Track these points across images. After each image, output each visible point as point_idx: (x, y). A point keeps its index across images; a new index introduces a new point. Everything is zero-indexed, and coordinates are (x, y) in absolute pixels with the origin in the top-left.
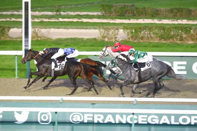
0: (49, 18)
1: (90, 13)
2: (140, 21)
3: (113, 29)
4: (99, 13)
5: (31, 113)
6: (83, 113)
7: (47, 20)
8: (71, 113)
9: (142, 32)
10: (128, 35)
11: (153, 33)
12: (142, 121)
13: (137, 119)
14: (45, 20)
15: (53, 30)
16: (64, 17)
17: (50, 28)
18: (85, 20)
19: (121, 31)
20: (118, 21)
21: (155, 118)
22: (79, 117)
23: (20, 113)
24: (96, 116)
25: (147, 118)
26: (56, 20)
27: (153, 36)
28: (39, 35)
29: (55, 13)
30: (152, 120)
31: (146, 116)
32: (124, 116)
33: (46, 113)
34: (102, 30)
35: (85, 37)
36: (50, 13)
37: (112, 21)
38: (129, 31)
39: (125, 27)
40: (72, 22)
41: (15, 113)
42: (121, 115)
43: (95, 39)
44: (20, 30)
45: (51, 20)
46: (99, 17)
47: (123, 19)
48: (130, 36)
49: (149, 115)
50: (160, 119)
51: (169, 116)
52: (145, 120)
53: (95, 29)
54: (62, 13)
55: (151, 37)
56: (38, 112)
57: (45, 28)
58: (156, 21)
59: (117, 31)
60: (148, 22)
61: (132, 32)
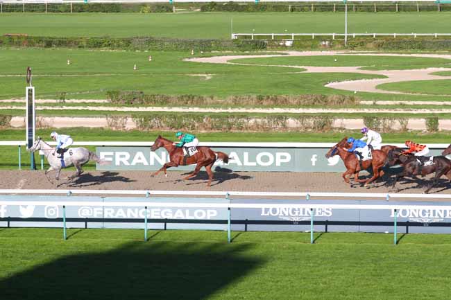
0: (53, 107)
1: (96, 101)
2: (150, 109)
3: (120, 117)
4: (106, 101)
5: (37, 207)
6: (93, 207)
7: (51, 108)
8: (79, 207)
9: (152, 121)
10: (137, 124)
11: (164, 122)
12: (155, 215)
13: (150, 213)
14: (48, 108)
15: (57, 119)
16: (68, 105)
17: (54, 117)
18: (91, 108)
19: (130, 120)
20: (126, 109)
21: (167, 212)
22: (88, 211)
23: (25, 207)
24: (106, 210)
25: (160, 212)
26: (61, 109)
27: (163, 125)
28: (43, 122)
29: (59, 101)
30: (165, 214)
31: (159, 210)
32: (136, 210)
33: (53, 208)
34: (109, 119)
35: (92, 126)
36: (54, 101)
37: (119, 109)
38: (138, 119)
39: (134, 115)
40: (77, 110)
41: (21, 207)
42: (133, 208)
43: (102, 128)
44: (22, 119)
45: (54, 108)
46: (105, 105)
47: (130, 107)
48: (139, 125)
49: (162, 208)
50: (174, 213)
51: (184, 210)
52: (158, 214)
53: (101, 117)
54: (66, 101)
55: (162, 127)
56: (45, 206)
57: (50, 117)
58: (166, 109)
59: (125, 120)
60: (157, 110)
61: (141, 121)
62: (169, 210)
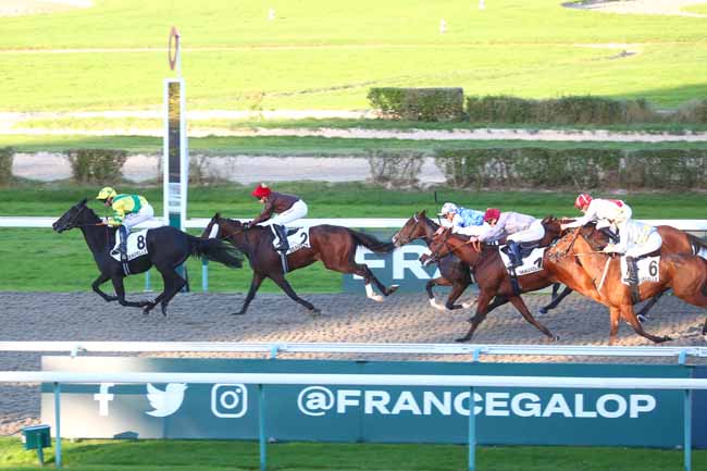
0: (232, 128)
3: (406, 155)
5: (191, 388)
6: (335, 388)
7: (228, 133)
8: (301, 387)
9: (488, 165)
10: (449, 172)
11: (518, 168)
12: (496, 408)
13: (482, 404)
15: (241, 160)
16: (271, 124)
17: (235, 155)
18: (329, 133)
19: (430, 162)
20: (419, 134)
21: (529, 401)
22: (322, 397)
23: (162, 387)
24: (369, 395)
25: (509, 401)
26: (252, 133)
27: (515, 174)
28: (206, 173)
29: (246, 113)
30: (522, 404)
31: (506, 395)
32: (447, 395)
33: (233, 388)
34: (376, 160)
35: (332, 180)
37: (402, 135)
38: (450, 160)
39: (442, 152)
40: (294, 137)
41: (150, 388)
42: (439, 391)
43: (358, 185)
44: (154, 161)
47: (432, 128)
48: (452, 177)
49: (515, 391)
50: (544, 404)
51: (569, 394)
52: (504, 404)
53: (356, 156)
55: (513, 179)
56: (212, 385)
58: (523, 135)
59: (417, 162)
60: (501, 137)
61: (458, 166)
62: (534, 397)
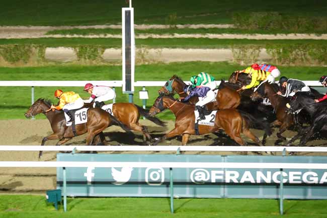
0: (160, 34)
1: (219, 26)
2: (291, 36)
3: (251, 48)
4: (232, 26)
5: (135, 170)
6: (210, 170)
7: (158, 36)
8: (192, 169)
9: (294, 52)
10: (274, 56)
11: (310, 54)
13: (287, 177)
14: (154, 36)
15: (165, 51)
16: (181, 31)
17: (161, 48)
18: (211, 36)
19: (264, 51)
20: (259, 37)
21: (312, 176)
22: (203, 174)
23: (119, 169)
24: (228, 173)
25: (301, 176)
26: (171, 37)
27: (309, 57)
28: (147, 57)
29: (168, 26)
30: (308, 177)
31: (300, 173)
32: (269, 173)
33: (157, 170)
34: (236, 50)
35: (213, 60)
36: (161, 27)
37: (250, 37)
38: (274, 50)
39: (270, 45)
40: (194, 39)
41: (113, 170)
43: (226, 63)
44: (119, 51)
45: (163, 37)
46: (231, 31)
47: (265, 33)
48: (276, 58)
49: (304, 171)
50: (320, 177)
52: (299, 178)
53: (226, 48)
54: (179, 26)
55: (307, 60)
56: (145, 169)
57: (155, 48)
58: (313, 36)
59: (257, 51)
60: (302, 38)
61: (279, 53)
62: (315, 174)
